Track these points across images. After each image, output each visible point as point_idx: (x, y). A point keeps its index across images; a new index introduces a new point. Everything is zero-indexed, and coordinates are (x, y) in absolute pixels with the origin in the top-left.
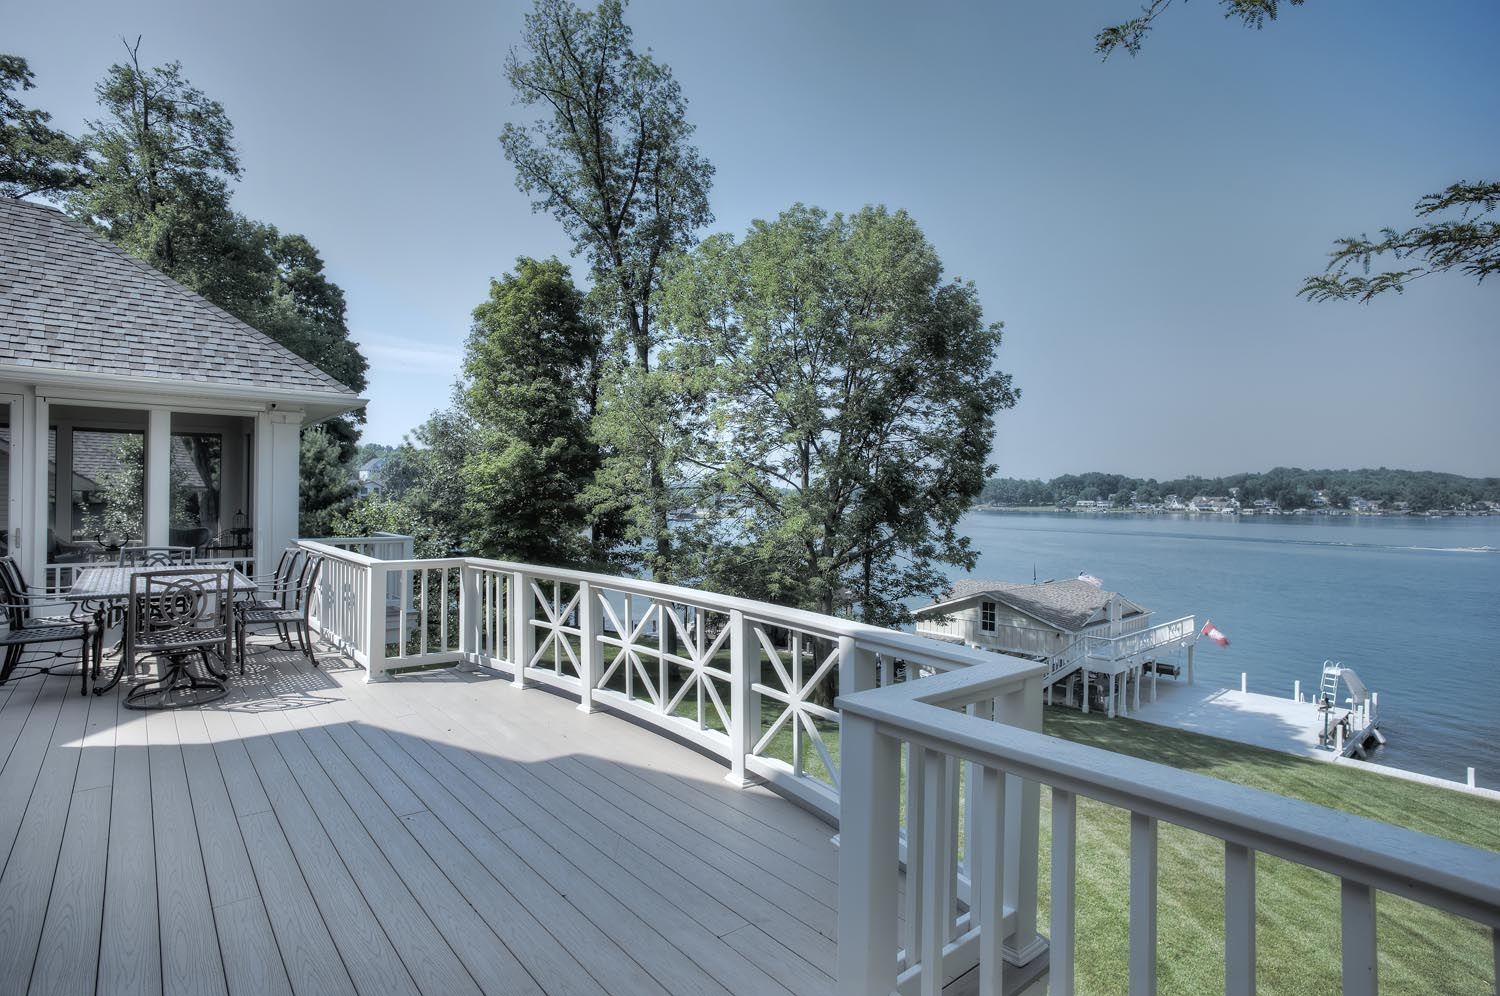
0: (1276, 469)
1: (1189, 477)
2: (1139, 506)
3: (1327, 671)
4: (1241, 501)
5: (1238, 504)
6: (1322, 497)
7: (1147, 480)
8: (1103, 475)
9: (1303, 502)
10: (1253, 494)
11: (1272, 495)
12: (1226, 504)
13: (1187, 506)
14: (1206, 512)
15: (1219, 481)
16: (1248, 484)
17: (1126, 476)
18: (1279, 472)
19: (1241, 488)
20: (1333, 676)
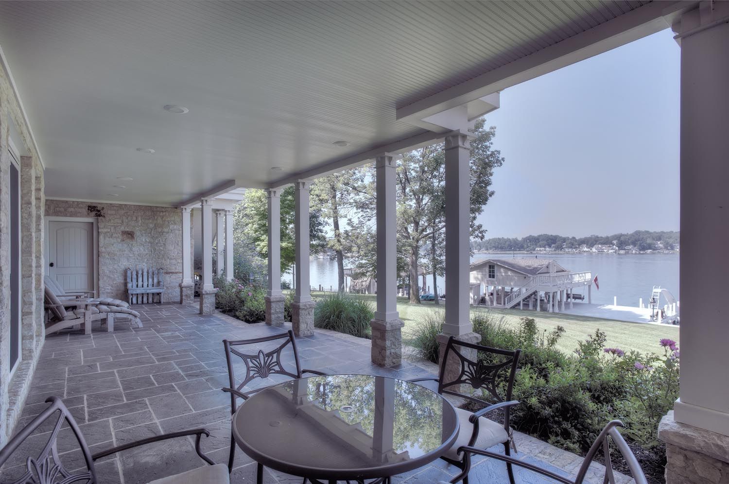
0: (637, 231)
1: (592, 236)
2: (567, 250)
3: (655, 290)
4: (619, 247)
5: (617, 248)
6: (660, 244)
7: (570, 237)
8: (548, 235)
9: (650, 247)
10: (625, 244)
11: (634, 244)
12: (610, 248)
13: (591, 249)
14: (601, 252)
15: (607, 238)
16: (622, 238)
17: (560, 236)
18: (638, 233)
19: (619, 240)
20: (657, 293)
